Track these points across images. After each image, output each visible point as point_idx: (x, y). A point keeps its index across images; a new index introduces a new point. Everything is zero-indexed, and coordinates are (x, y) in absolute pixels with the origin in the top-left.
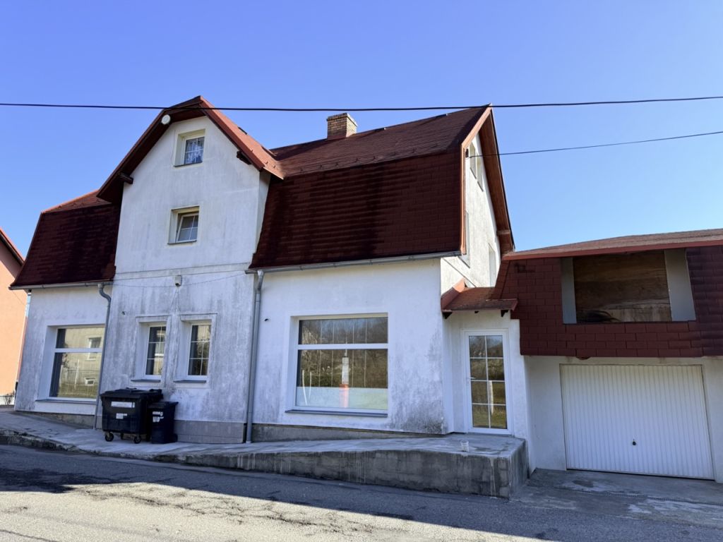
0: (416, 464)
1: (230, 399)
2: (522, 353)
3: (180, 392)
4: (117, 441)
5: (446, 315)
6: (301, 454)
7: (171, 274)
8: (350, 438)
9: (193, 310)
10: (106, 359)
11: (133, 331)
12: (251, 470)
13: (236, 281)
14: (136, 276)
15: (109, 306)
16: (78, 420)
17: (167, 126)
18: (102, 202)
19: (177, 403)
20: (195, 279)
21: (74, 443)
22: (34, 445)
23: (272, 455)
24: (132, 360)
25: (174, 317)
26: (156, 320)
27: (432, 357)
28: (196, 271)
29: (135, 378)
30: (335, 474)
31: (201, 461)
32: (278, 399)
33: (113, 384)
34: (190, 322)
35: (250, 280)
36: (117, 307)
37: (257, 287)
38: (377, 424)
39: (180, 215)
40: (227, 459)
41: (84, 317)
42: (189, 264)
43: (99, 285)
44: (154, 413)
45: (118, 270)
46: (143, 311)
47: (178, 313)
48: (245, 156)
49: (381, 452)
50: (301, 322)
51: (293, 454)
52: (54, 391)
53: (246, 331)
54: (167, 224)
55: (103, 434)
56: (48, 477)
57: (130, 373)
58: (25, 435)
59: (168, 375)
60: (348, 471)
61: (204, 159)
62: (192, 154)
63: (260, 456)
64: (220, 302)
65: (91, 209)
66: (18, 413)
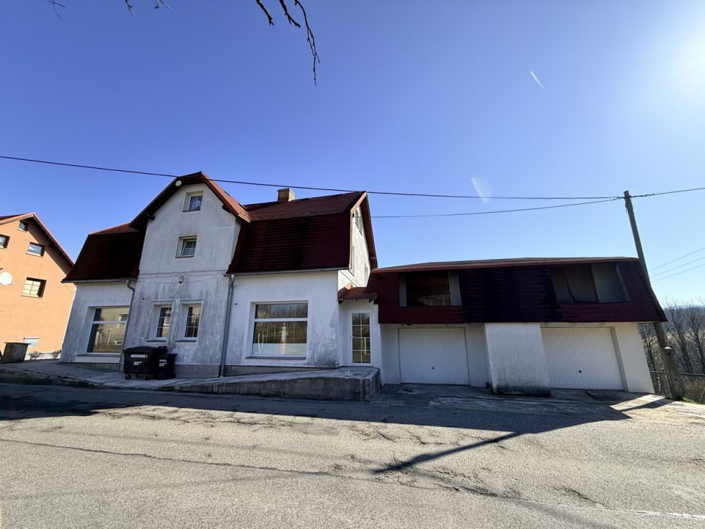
0: (321, 384)
1: (211, 351)
2: (379, 322)
3: (179, 348)
4: (133, 379)
5: (340, 302)
6: (254, 382)
7: (176, 276)
8: (284, 372)
9: (190, 297)
10: (129, 328)
11: (149, 310)
12: (222, 393)
13: (218, 280)
14: (153, 276)
15: (133, 294)
16: (107, 367)
17: (179, 187)
18: (133, 230)
19: (176, 354)
20: (191, 279)
21: (102, 382)
22: (73, 384)
23: (236, 383)
24: (147, 328)
25: (178, 301)
26: (165, 303)
27: (332, 325)
28: (193, 274)
29: (149, 340)
30: (274, 393)
31: (190, 389)
32: (241, 351)
33: (133, 343)
34: (187, 305)
35: (227, 280)
36: (139, 295)
37: (231, 284)
38: (300, 363)
39: (185, 240)
40: (207, 387)
41: (115, 301)
42: (189, 270)
43: (127, 281)
44: (160, 361)
45: (141, 272)
46: (157, 298)
47: (180, 299)
48: (227, 207)
49: (301, 379)
50: (257, 306)
51: (249, 383)
52: (91, 347)
53: (223, 310)
54: (175, 245)
55: (124, 375)
56: (80, 406)
57: (146, 336)
58: (66, 378)
59: (171, 337)
60: (282, 391)
61: (201, 208)
62: (194, 204)
63: (228, 385)
64: (207, 293)
65: (125, 234)
66: (62, 363)
